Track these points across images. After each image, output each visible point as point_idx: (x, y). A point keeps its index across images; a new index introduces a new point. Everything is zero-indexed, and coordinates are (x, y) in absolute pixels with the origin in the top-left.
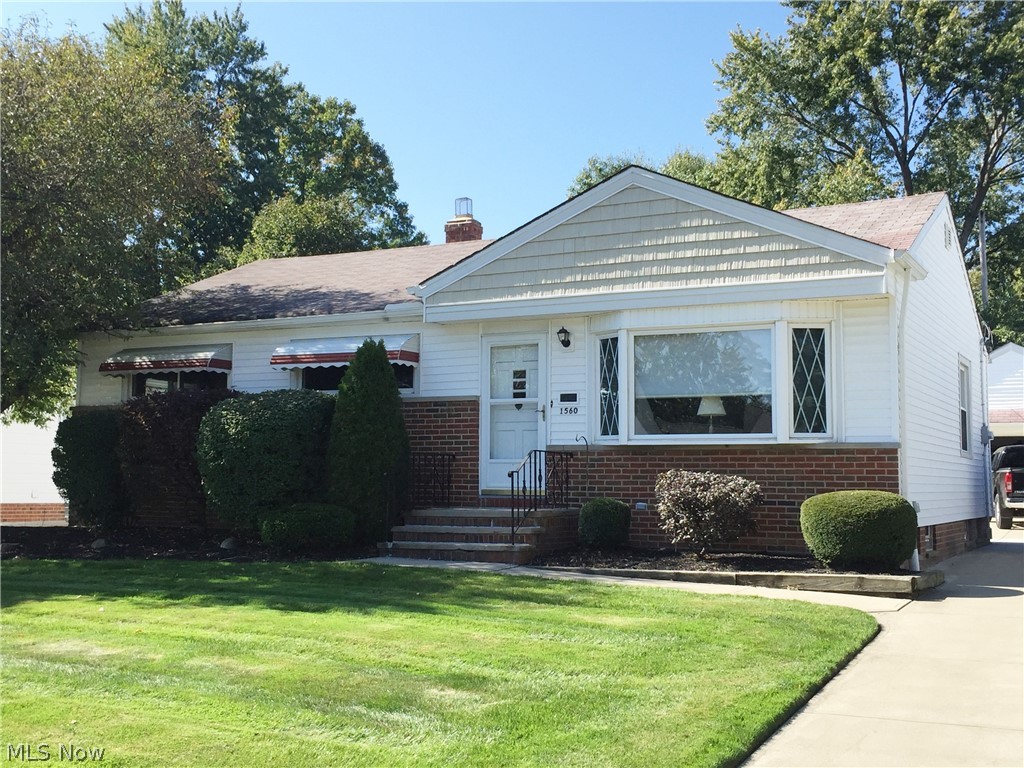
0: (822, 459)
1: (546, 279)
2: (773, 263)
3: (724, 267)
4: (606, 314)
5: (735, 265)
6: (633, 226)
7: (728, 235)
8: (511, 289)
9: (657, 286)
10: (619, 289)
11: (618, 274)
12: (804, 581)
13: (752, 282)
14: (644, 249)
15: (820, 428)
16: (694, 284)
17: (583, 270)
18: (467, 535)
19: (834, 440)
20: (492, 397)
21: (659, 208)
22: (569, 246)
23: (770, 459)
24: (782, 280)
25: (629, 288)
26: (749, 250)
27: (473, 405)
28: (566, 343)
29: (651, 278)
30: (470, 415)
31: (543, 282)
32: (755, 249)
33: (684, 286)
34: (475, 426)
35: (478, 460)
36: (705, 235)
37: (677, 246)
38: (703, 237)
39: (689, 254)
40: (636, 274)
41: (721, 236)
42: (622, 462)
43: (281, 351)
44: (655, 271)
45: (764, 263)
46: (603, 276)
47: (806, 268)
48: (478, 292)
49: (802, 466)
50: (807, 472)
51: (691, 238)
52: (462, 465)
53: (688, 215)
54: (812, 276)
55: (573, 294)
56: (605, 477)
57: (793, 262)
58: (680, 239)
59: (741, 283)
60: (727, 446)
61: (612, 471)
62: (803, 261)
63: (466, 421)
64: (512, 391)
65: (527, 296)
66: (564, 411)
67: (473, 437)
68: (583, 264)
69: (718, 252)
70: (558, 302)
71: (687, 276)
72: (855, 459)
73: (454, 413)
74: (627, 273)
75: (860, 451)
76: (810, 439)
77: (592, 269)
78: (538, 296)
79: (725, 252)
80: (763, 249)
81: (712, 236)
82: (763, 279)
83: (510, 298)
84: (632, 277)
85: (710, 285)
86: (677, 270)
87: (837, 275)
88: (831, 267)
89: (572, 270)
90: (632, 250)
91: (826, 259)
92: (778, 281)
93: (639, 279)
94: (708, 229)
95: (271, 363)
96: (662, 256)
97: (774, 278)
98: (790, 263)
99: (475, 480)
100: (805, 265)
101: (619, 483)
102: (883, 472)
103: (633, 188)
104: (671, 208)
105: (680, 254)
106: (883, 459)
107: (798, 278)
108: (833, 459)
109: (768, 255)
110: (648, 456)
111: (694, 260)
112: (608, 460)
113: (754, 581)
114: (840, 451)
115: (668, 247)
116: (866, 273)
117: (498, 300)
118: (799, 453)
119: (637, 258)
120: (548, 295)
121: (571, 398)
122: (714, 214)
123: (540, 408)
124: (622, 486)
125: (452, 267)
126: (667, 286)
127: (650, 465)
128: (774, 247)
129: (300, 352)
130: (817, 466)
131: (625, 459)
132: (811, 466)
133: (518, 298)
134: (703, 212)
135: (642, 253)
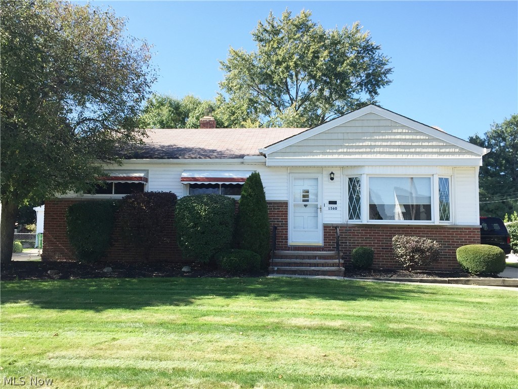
0: (450, 231)
1: (330, 150)
2: (434, 150)
3: (413, 150)
5: (418, 150)
6: (371, 130)
7: (414, 137)
8: (312, 153)
9: (383, 156)
10: (364, 156)
11: (364, 150)
12: (479, 282)
13: (426, 157)
14: (376, 140)
15: (448, 219)
16: (399, 156)
17: (347, 147)
18: (310, 264)
19: (453, 224)
20: (294, 201)
21: (382, 123)
22: (340, 136)
23: (427, 231)
24: (438, 158)
25: (369, 156)
26: (423, 144)
27: (285, 204)
28: (332, 179)
29: (380, 153)
30: (284, 209)
31: (328, 151)
32: (426, 144)
33: (395, 157)
34: (286, 214)
35: (287, 229)
36: (404, 136)
37: (391, 140)
38: (404, 137)
39: (397, 144)
40: (372, 151)
41: (411, 137)
42: (360, 231)
43: (185, 175)
44: (381, 150)
45: (430, 150)
46: (357, 150)
47: (449, 153)
48: (295, 153)
49: (441, 234)
50: (443, 237)
51: (398, 137)
52: (280, 232)
53: (396, 128)
54: (451, 157)
55: (343, 157)
56: (352, 238)
58: (393, 137)
59: (420, 158)
60: (409, 225)
61: (356, 235)
62: (447, 150)
63: (283, 211)
64: (302, 199)
65: (321, 157)
66: (330, 208)
67: (285, 219)
68: (347, 145)
69: (410, 144)
70: (335, 160)
71: (396, 153)
72: (463, 232)
73: (276, 208)
74: (368, 150)
75: (465, 229)
76: (445, 223)
77: (352, 147)
78: (326, 157)
79: (413, 144)
80: (430, 144)
81: (407, 137)
82: (430, 157)
83: (311, 157)
84: (371, 152)
85: (407, 158)
86: (392, 150)
87: (461, 157)
88: (459, 153)
89: (342, 147)
90: (370, 140)
91: (457, 150)
92: (436, 158)
93: (374, 153)
94: (405, 134)
95: (181, 181)
96: (384, 144)
97: (435, 157)
98: (442, 151)
99: (286, 238)
100: (448, 152)
101: (359, 240)
102: (475, 237)
103: (371, 113)
104: (389, 124)
105: (393, 144)
106: (475, 232)
107: (445, 157)
108: (454, 232)
109: (432, 147)
110: (373, 229)
111: (399, 146)
112: (353, 230)
113: (457, 282)
114: (457, 228)
115: (387, 140)
116: (473, 157)
117: (305, 157)
118: (440, 229)
119: (373, 144)
120: (330, 157)
121: (335, 203)
122: (408, 128)
123: (319, 207)
124: (360, 242)
125: (282, 141)
126: (387, 156)
127: (373, 233)
128: (434, 143)
129: (197, 176)
130: (447, 234)
131: (361, 230)
132: (445, 234)
133: (315, 157)
134: (403, 127)
135: (375, 142)
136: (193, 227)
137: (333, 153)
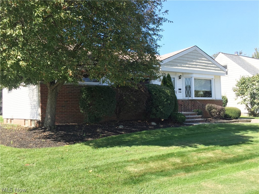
1: (183, 65)
4: (192, 73)
7: (208, 62)
8: (177, 66)
16: (204, 70)
19: (215, 99)
21: (199, 55)
25: (195, 69)
28: (180, 78)
29: (198, 68)
32: (211, 65)
37: (202, 63)
44: (199, 66)
45: (213, 68)
51: (204, 62)
53: (203, 57)
57: (216, 69)
58: (202, 61)
65: (180, 68)
70: (185, 70)
74: (195, 66)
77: (190, 64)
78: (182, 68)
79: (208, 65)
81: (206, 62)
86: (202, 67)
87: (220, 72)
89: (187, 64)
90: (195, 62)
91: (219, 69)
94: (206, 60)
96: (200, 64)
97: (214, 71)
103: (195, 50)
104: (201, 55)
111: (204, 66)
119: (196, 64)
121: (180, 89)
123: (175, 91)
126: (201, 70)
133: (178, 68)
134: (205, 57)
135: (197, 63)
136: (166, 101)
137: (184, 67)
